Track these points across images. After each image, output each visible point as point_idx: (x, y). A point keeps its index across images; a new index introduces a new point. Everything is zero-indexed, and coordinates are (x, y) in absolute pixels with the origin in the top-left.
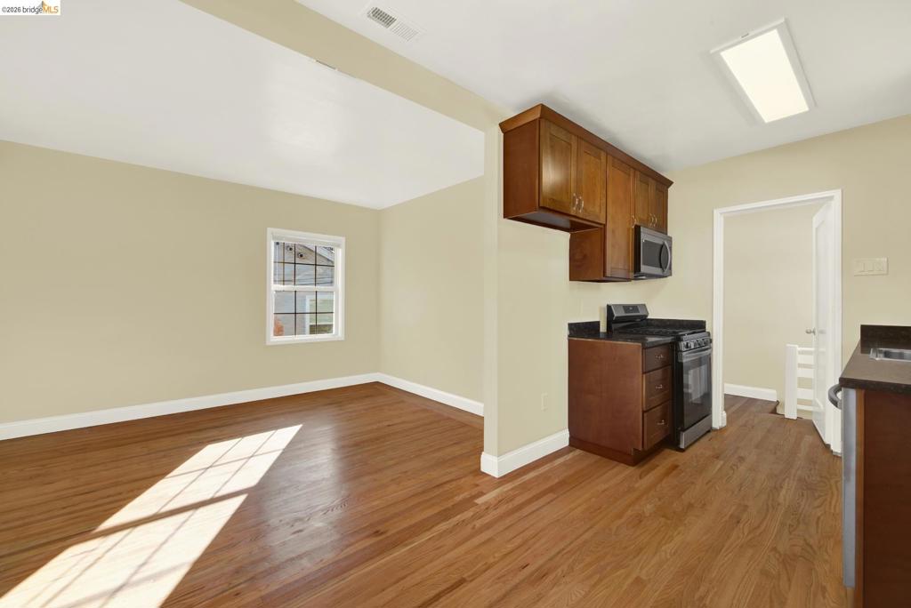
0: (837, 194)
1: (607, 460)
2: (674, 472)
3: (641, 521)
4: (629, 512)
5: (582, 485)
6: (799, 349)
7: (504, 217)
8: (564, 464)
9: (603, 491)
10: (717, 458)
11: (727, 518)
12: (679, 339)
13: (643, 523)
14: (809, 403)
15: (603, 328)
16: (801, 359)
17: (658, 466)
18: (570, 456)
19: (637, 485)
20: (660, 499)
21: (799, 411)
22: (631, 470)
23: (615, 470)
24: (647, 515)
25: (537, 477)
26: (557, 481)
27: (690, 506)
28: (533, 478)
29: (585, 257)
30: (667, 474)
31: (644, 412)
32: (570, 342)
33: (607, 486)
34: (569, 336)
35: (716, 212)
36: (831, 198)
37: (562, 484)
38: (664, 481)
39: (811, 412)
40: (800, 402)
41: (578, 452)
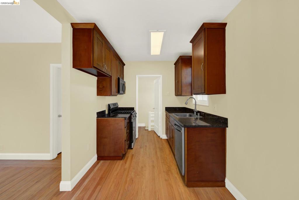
0: (161, 76)
1: (112, 161)
2: (134, 157)
3: (133, 181)
4: (128, 179)
5: (109, 176)
6: (151, 113)
7: (73, 68)
8: (98, 170)
9: (117, 175)
10: (141, 148)
11: (151, 167)
12: (131, 114)
13: (134, 181)
14: (153, 126)
15: (107, 112)
16: (151, 115)
17: (128, 157)
18: (99, 164)
19: (126, 167)
20: (134, 169)
21: (151, 128)
22: (121, 162)
23: (117, 164)
24: (133, 177)
25: (90, 181)
26: (99, 179)
27: (142, 167)
28: (88, 182)
29: (104, 87)
30: (132, 159)
31: (125, 141)
32: (97, 120)
33: (117, 172)
34: (97, 117)
35: (137, 76)
36: (160, 77)
37: (101, 179)
38: (132, 162)
39: (153, 128)
40: (152, 126)
41: (102, 162)
